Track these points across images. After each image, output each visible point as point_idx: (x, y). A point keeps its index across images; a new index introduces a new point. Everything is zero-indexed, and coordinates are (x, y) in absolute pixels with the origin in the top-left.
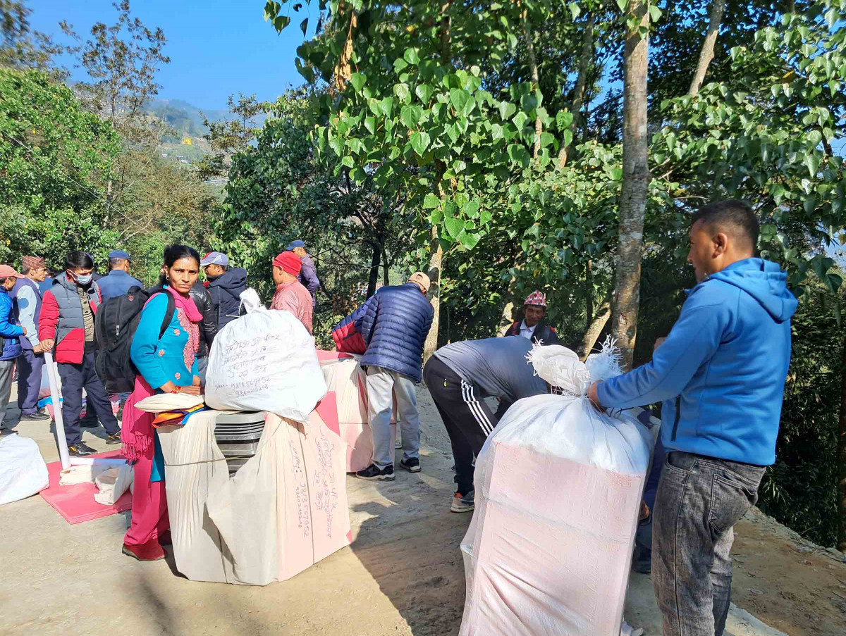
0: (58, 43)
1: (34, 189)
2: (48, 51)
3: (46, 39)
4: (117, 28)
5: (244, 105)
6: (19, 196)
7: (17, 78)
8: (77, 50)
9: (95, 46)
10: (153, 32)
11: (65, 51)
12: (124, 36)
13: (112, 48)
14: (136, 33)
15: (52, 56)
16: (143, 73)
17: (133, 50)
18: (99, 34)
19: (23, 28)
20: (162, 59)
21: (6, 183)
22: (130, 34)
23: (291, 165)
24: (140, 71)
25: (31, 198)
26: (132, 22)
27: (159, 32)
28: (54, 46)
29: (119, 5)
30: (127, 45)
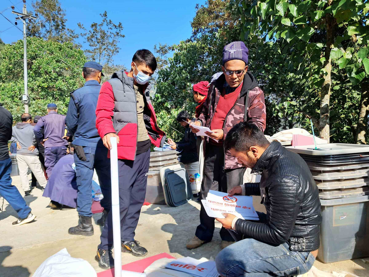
0: (77, 33)
1: (67, 95)
2: (73, 37)
3: (72, 32)
4: (102, 25)
5: (162, 49)
6: (60, 98)
7: (60, 46)
8: (85, 35)
9: (92, 33)
10: (117, 24)
11: (80, 36)
12: (105, 28)
13: (100, 33)
14: (110, 27)
15: (74, 39)
16: (113, 43)
17: (109, 34)
18: (94, 28)
19: (63, 28)
20: (121, 36)
21: (55, 93)
22: (107, 27)
23: (189, 73)
24: (111, 43)
25: (65, 99)
26: (108, 21)
27: (120, 24)
28: (75, 35)
29: (102, 14)
30: (106, 32)
